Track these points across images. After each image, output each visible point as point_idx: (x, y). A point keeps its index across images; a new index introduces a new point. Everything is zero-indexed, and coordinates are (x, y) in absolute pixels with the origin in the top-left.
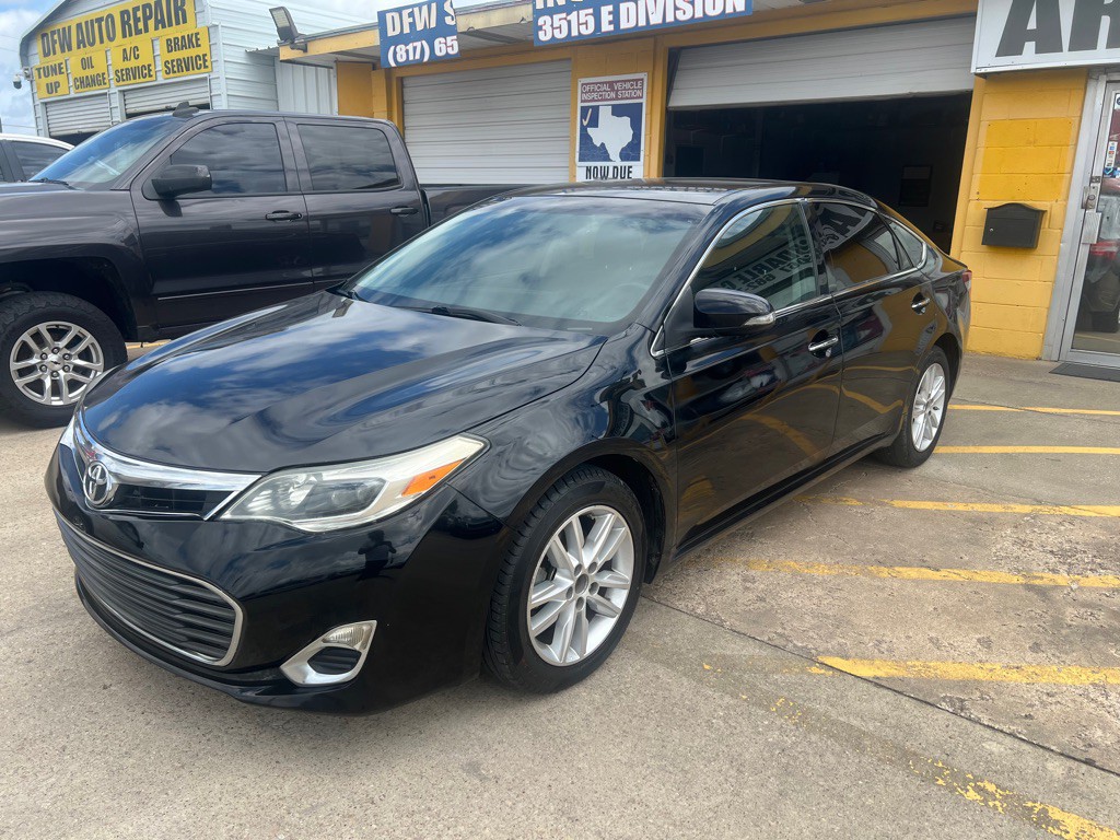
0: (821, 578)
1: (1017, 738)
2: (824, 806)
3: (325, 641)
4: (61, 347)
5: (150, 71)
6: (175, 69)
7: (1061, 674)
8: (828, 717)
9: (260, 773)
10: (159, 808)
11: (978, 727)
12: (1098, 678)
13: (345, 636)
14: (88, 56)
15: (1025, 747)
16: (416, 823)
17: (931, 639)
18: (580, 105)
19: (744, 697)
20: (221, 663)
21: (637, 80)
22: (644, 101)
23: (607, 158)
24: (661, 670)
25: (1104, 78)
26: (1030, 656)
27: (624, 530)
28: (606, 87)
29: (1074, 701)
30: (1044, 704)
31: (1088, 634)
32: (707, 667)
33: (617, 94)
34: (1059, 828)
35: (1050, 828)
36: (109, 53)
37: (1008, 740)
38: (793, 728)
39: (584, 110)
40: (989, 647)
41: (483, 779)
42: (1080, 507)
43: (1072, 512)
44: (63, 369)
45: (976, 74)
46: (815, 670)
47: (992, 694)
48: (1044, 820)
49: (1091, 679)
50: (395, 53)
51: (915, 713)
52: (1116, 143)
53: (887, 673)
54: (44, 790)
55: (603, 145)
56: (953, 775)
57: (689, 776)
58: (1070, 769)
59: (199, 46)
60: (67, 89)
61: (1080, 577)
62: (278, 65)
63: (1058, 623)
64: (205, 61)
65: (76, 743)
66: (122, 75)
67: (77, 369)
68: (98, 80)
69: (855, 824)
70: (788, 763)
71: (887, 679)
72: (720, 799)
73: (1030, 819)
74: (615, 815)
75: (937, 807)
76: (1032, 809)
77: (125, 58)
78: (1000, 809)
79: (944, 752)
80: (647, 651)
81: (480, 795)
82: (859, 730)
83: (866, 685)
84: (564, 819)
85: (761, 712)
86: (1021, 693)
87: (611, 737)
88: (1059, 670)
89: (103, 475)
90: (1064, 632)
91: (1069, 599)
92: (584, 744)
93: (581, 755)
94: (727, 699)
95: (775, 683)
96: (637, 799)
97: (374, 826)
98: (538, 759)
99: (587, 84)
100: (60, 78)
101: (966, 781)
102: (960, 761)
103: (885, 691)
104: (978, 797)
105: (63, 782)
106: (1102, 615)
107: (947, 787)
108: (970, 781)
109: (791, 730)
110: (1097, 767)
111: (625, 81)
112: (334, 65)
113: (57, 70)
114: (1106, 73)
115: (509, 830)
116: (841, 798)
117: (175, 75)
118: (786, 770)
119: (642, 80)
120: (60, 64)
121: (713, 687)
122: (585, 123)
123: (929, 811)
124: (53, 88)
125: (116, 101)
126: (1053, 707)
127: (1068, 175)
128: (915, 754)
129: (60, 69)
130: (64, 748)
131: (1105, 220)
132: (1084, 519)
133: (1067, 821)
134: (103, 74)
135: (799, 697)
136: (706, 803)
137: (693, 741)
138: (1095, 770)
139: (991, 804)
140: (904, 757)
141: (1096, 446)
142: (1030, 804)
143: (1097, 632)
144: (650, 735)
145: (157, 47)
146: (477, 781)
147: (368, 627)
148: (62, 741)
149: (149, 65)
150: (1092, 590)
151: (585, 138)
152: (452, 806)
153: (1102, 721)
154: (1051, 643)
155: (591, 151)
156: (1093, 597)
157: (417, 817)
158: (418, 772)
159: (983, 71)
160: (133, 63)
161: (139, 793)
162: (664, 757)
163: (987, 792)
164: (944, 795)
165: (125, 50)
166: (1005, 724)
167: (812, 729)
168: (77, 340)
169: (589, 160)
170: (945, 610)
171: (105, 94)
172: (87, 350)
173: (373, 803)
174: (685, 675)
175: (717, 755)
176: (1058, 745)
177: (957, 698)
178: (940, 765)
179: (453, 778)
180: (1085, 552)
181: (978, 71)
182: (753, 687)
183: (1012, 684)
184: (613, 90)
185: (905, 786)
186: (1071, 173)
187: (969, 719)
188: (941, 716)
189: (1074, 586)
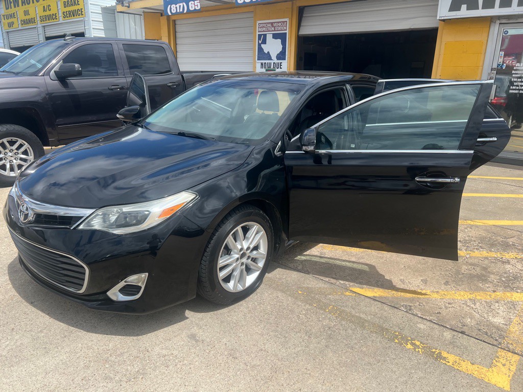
0: (355, 253)
1: (432, 322)
2: (344, 351)
3: (125, 282)
4: (14, 149)
5: (56, 16)
6: (68, 16)
7: (456, 295)
8: (351, 314)
9: (99, 339)
10: (54, 354)
11: (416, 317)
12: (471, 296)
13: (135, 280)
14: (27, 9)
15: (436, 326)
16: (166, 360)
17: (401, 280)
18: (258, 33)
19: (315, 305)
20: (81, 292)
21: (284, 22)
22: (287, 32)
23: (270, 59)
24: (280, 294)
25: (498, 22)
26: (443, 287)
27: (263, 232)
28: (270, 25)
29: (460, 306)
30: (446, 308)
31: (471, 277)
32: (300, 292)
33: (275, 29)
34: (445, 361)
35: (441, 360)
36: (37, 8)
37: (428, 323)
38: (335, 318)
39: (260, 36)
40: (426, 283)
41: (197, 341)
42: (476, 221)
43: (472, 223)
44: (15, 159)
45: (440, 20)
46: (347, 293)
47: (424, 303)
48: (439, 356)
49: (469, 297)
50: (171, 9)
51: (389, 312)
52: (503, 53)
53: (379, 295)
54: (4, 347)
55: (268, 52)
56: (402, 338)
57: (287, 339)
58: (454, 335)
59: (79, 4)
60: (17, 25)
61: (471, 252)
62: (116, 14)
63: (458, 272)
64: (82, 12)
65: (19, 327)
66: (43, 19)
67: (21, 159)
68: (31, 21)
69: (357, 359)
70: (331, 334)
71: (379, 297)
72: (299, 349)
73: (433, 356)
74: (253, 356)
75: (393, 351)
76: (435, 352)
77: (44, 10)
78: (421, 352)
79: (399, 328)
80: (274, 285)
81: (195, 348)
82: (364, 319)
83: (369, 300)
84: (231, 357)
85: (322, 312)
86: (437, 303)
87: (255, 323)
88: (455, 293)
89: (27, 209)
90: (460, 276)
91: (465, 262)
92: (242, 326)
93: (241, 331)
94: (307, 306)
95: (329, 299)
96: (263, 349)
97: (148, 361)
98: (222, 332)
99: (261, 24)
100: (14, 20)
101: (408, 340)
102: (406, 332)
103: (378, 303)
104: (412, 347)
105: (12, 344)
106: (478, 269)
107: (399, 343)
108: (409, 340)
109: (334, 320)
110: (466, 335)
111: (278, 22)
112: (142, 14)
113: (12, 16)
114: (499, 19)
115: (206, 362)
116: (352, 348)
117: (68, 18)
118: (330, 337)
119: (286, 22)
120: (14, 13)
121: (302, 301)
122: (260, 42)
123: (390, 353)
124: (10, 25)
125: (41, 30)
126: (450, 309)
127: (481, 67)
128: (387, 329)
129: (14, 15)
130: (13, 329)
131: (498, 88)
132: (477, 226)
133: (449, 357)
134: (34, 18)
135: (339, 305)
136: (293, 351)
137: (290, 324)
138: (465, 336)
139: (417, 350)
140: (381, 330)
141: (487, 193)
142: (434, 350)
143: (475, 276)
144: (272, 322)
145: (59, 5)
146: (194, 342)
147: (144, 276)
148: (12, 326)
149: (56, 14)
150: (475, 258)
151: (260, 49)
152: (183, 353)
153: (471, 315)
154: (454, 281)
155: (263, 55)
156: (476, 261)
157: (166, 358)
158: (169, 338)
159: (443, 18)
160: (48, 13)
161: (45, 348)
162: (276, 331)
163: (416, 345)
164: (397, 347)
165: (44, 7)
166: (428, 316)
167: (343, 319)
168: (21, 146)
169: (262, 60)
170: (409, 267)
171: (35, 28)
172: (26, 150)
173: (148, 351)
174: (290, 296)
175: (300, 330)
176: (450, 325)
177: (409, 305)
178: (397, 334)
179: (184, 341)
180: (475, 241)
181: (440, 18)
182: (320, 301)
183: (434, 299)
184: (273, 26)
185: (380, 342)
186: (483, 66)
187: (413, 314)
188: (400, 313)
189: (468, 256)
